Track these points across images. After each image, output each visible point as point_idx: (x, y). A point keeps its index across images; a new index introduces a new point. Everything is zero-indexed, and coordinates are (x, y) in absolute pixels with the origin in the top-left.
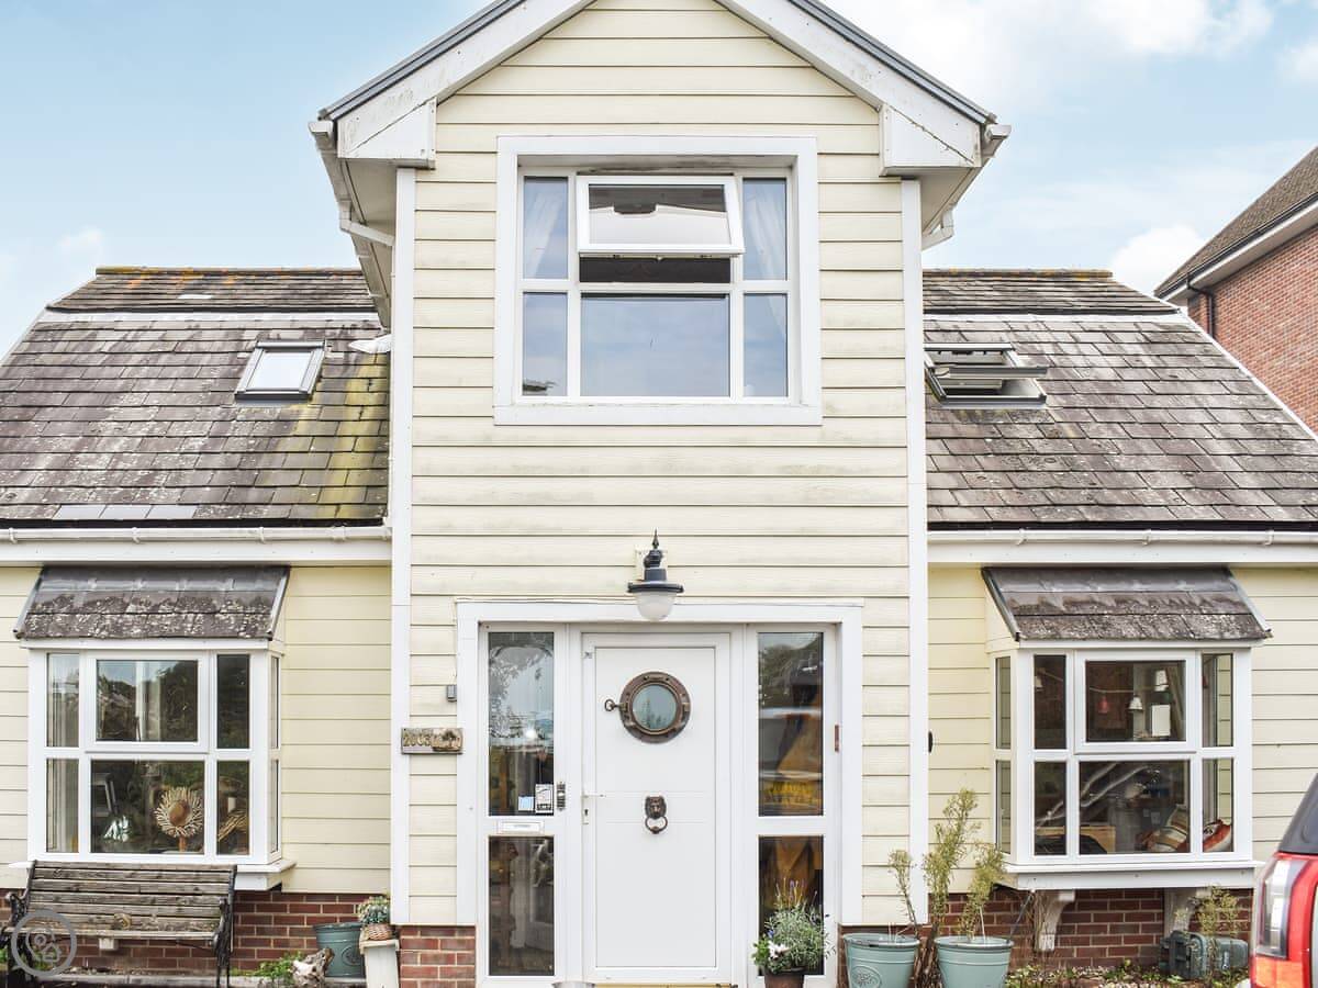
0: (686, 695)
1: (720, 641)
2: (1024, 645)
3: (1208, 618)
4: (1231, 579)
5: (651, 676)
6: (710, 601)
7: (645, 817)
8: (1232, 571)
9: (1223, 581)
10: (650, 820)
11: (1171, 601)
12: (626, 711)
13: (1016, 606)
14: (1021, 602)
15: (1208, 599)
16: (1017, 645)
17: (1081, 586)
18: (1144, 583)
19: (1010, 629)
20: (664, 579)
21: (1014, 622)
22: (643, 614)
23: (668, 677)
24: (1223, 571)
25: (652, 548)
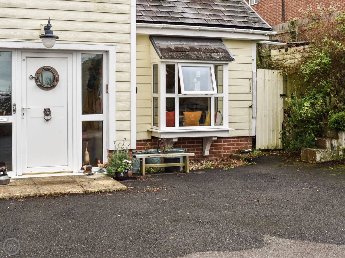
0: (57, 74)
1: (69, 56)
2: (163, 60)
3: (216, 54)
4: (223, 43)
5: (46, 67)
6: (66, 42)
7: (44, 115)
8: (223, 40)
9: (220, 43)
10: (45, 116)
11: (206, 48)
12: (37, 79)
13: (160, 48)
14: (162, 47)
15: (216, 48)
16: (161, 60)
17: (179, 43)
18: (198, 43)
19: (159, 55)
20: (52, 34)
21: (160, 53)
22: (45, 46)
23: (52, 68)
24: (220, 40)
25: (48, 23)
